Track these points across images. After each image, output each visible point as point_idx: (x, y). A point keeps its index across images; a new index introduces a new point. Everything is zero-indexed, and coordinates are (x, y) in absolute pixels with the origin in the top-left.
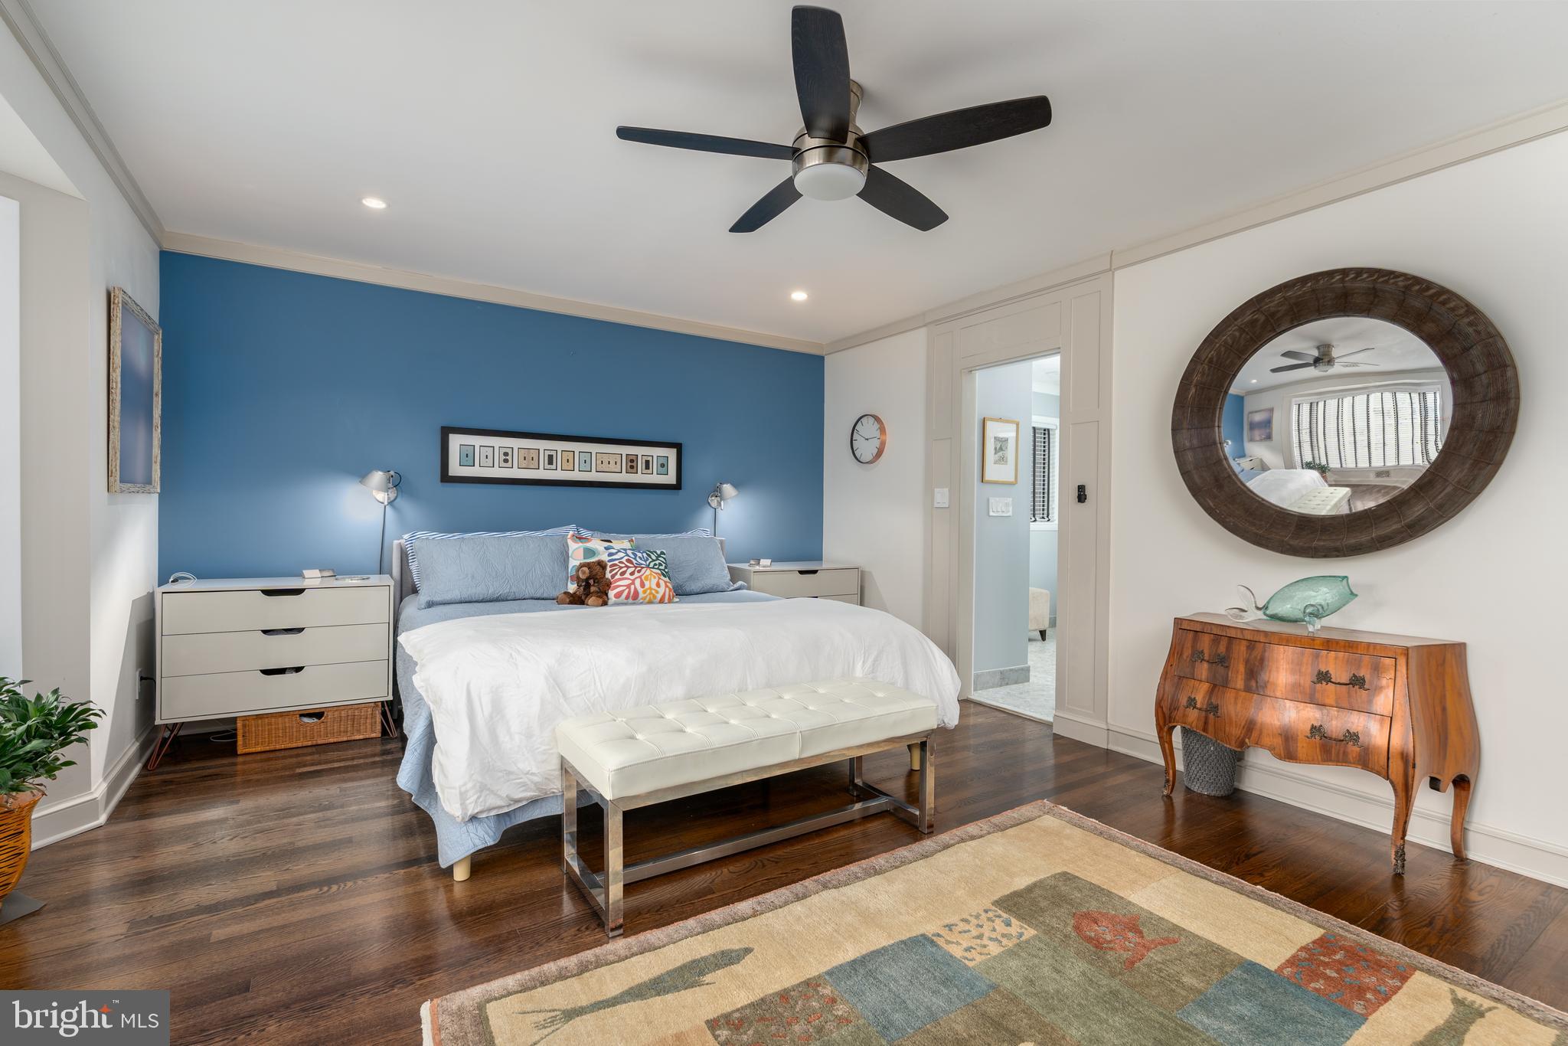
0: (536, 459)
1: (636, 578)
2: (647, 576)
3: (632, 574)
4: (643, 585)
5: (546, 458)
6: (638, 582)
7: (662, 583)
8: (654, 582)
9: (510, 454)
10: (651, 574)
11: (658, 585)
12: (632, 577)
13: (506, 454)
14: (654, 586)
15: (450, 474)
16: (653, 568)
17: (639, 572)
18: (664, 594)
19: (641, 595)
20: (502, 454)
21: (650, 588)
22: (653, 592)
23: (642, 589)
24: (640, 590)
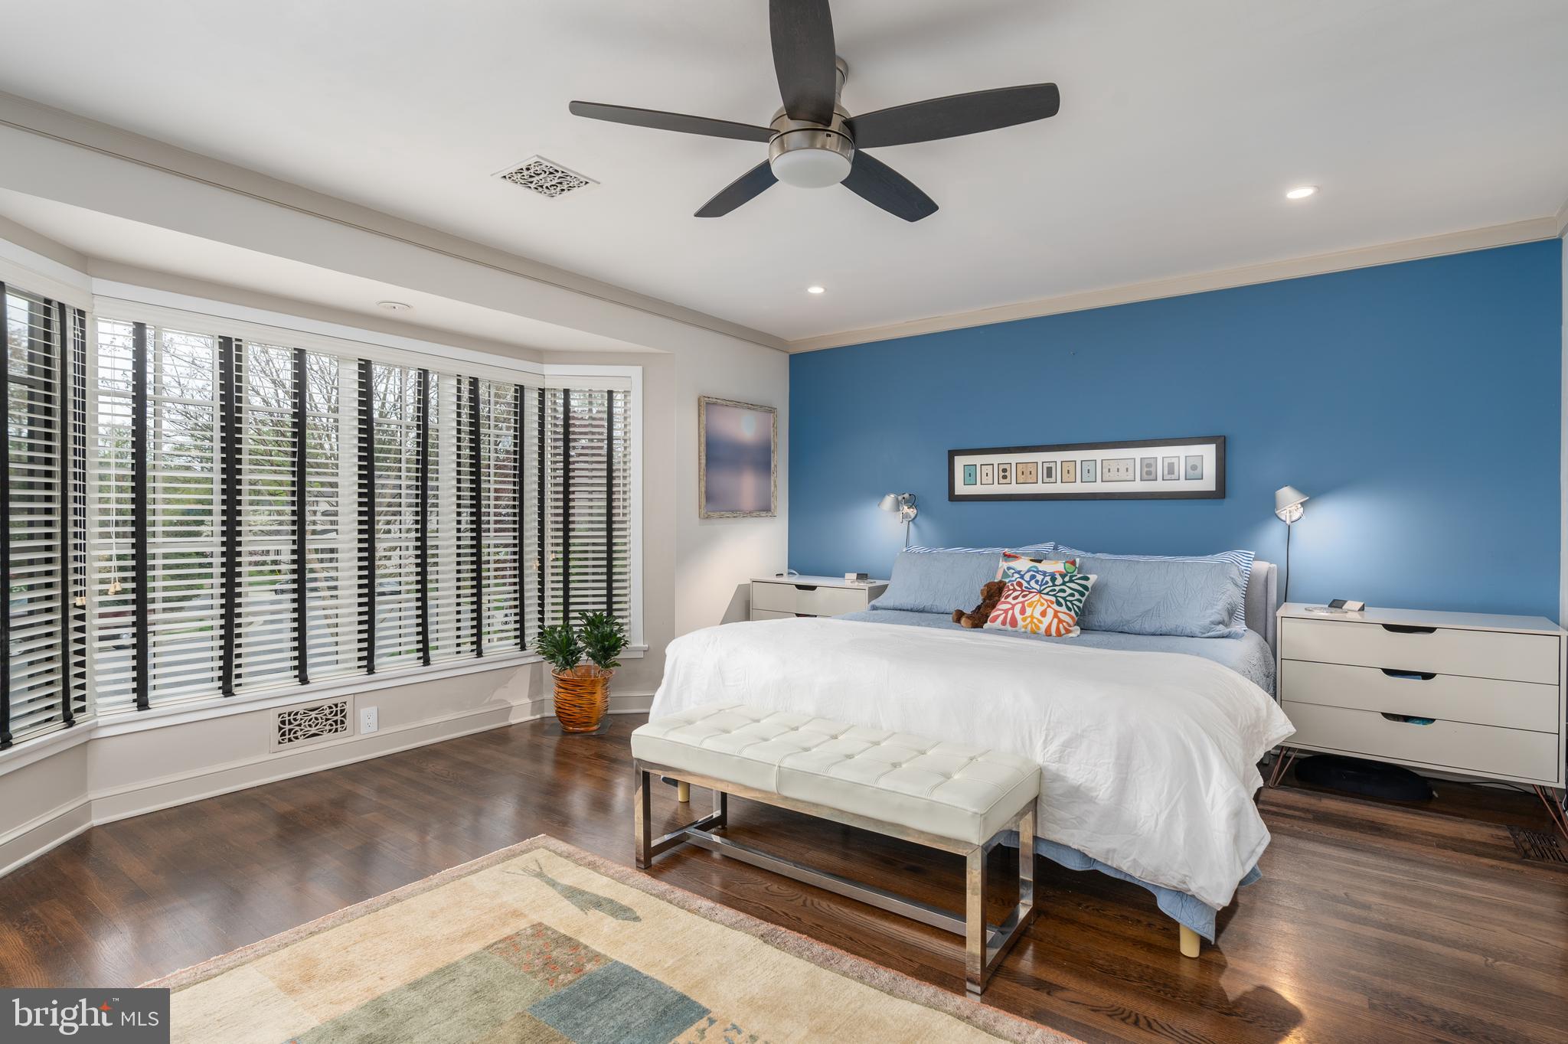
0: (1034, 473)
1: (1017, 603)
2: (1032, 603)
3: (1015, 598)
4: (1023, 611)
5: (1045, 472)
6: (1018, 608)
7: (1050, 613)
8: (1039, 609)
9: (1009, 469)
10: (1039, 601)
11: (1044, 614)
12: (1014, 602)
13: (1005, 470)
14: (1037, 615)
15: (956, 494)
16: (1047, 594)
17: (1024, 596)
18: (1051, 624)
19: (1020, 623)
20: (1001, 470)
21: (1032, 616)
22: (1035, 620)
23: (1022, 617)
24: (1019, 617)
